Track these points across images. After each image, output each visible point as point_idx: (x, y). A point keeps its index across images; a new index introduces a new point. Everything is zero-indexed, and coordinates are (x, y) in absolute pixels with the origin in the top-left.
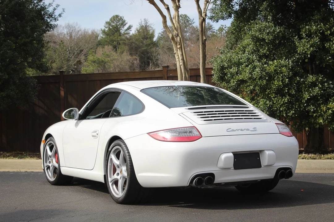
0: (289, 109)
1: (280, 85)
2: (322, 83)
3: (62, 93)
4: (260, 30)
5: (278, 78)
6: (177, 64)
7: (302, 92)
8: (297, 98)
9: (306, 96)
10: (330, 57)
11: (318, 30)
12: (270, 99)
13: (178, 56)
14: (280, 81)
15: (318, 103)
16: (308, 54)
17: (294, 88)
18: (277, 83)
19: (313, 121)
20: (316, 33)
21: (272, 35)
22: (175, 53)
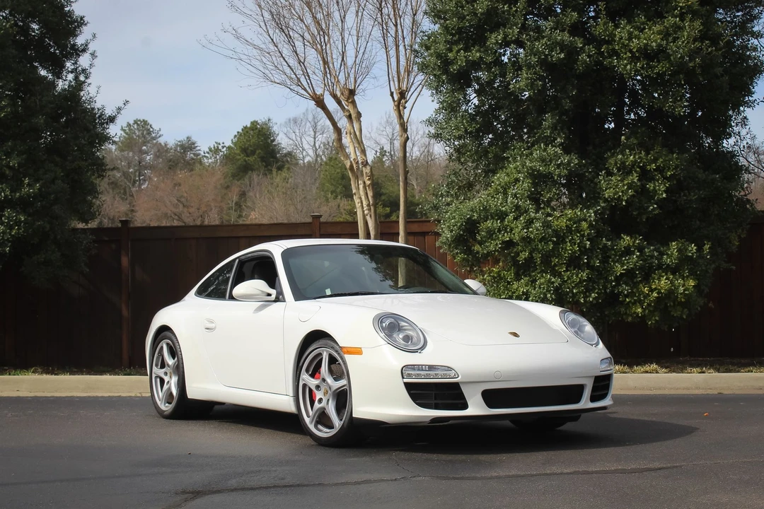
0: (588, 291)
1: (575, 252)
2: (641, 249)
4: (543, 160)
5: (572, 239)
6: (358, 213)
7: (608, 263)
8: (600, 274)
9: (619, 269)
10: (655, 206)
11: (636, 161)
12: (555, 273)
13: (361, 198)
14: (575, 244)
15: (635, 280)
16: (622, 200)
17: (596, 256)
18: (569, 248)
19: (623, 310)
20: (633, 166)
21: (566, 169)
22: (355, 194)
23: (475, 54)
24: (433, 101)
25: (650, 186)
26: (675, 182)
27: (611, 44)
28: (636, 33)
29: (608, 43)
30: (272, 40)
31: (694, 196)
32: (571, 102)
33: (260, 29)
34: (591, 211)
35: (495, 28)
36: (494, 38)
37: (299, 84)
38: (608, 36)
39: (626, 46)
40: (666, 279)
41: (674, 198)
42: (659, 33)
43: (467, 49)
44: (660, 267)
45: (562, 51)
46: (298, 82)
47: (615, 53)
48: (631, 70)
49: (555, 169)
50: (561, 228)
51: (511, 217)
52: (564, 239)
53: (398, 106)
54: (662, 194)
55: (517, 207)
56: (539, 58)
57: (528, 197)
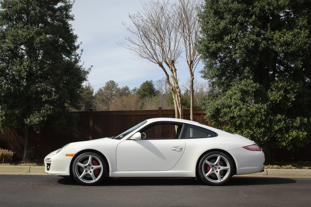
0: (264, 136)
1: (259, 121)
2: (285, 120)
3: (91, 123)
4: (246, 85)
5: (258, 116)
6: (175, 106)
7: (272, 125)
8: (269, 129)
9: (276, 128)
10: (290, 103)
11: (282, 86)
12: (251, 129)
13: (176, 101)
14: (259, 118)
15: (283, 132)
16: (277, 101)
17: (267, 123)
18: (257, 119)
19: (277, 144)
20: (281, 88)
21: (255, 88)
22: (174, 99)
23: (219, 45)
24: (203, 64)
25: (288, 96)
26: (298, 94)
27: (272, 40)
28: (282, 35)
29: (271, 40)
30: (143, 42)
31: (306, 99)
32: (256, 62)
33: (138, 38)
34: (265, 105)
35: (227, 34)
36: (227, 38)
37: (153, 58)
38: (271, 37)
39: (278, 40)
40: (295, 132)
41: (297, 100)
42: (292, 35)
43: (216, 43)
44: (292, 127)
45: (253, 43)
46: (152, 57)
47: (274, 44)
48: (280, 50)
49: (250, 89)
50: (253, 111)
51: (233, 107)
52: (254, 116)
53: (190, 66)
54: (293, 99)
55: (236, 104)
56: (244, 45)
57: (240, 99)
